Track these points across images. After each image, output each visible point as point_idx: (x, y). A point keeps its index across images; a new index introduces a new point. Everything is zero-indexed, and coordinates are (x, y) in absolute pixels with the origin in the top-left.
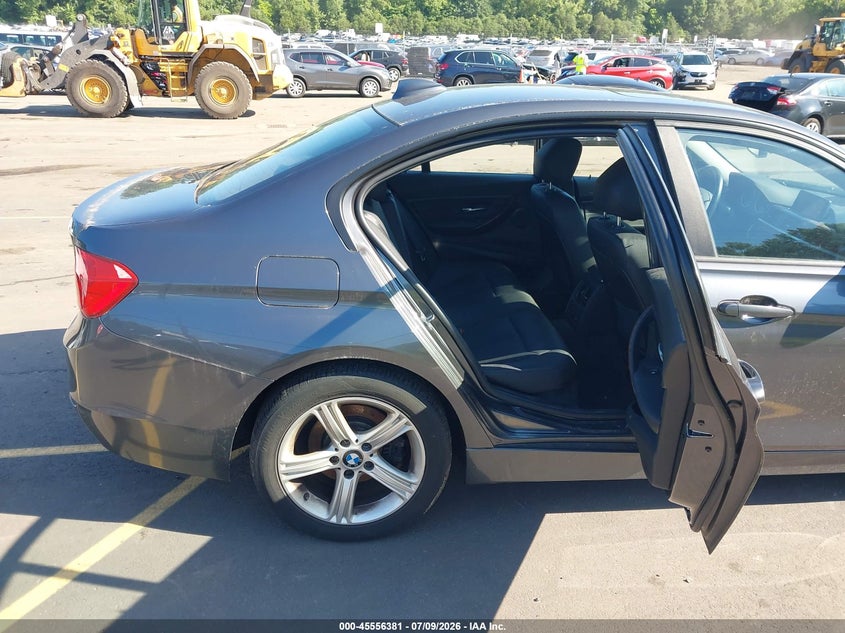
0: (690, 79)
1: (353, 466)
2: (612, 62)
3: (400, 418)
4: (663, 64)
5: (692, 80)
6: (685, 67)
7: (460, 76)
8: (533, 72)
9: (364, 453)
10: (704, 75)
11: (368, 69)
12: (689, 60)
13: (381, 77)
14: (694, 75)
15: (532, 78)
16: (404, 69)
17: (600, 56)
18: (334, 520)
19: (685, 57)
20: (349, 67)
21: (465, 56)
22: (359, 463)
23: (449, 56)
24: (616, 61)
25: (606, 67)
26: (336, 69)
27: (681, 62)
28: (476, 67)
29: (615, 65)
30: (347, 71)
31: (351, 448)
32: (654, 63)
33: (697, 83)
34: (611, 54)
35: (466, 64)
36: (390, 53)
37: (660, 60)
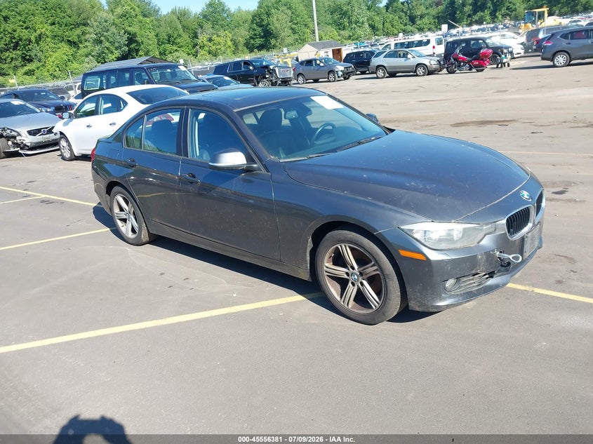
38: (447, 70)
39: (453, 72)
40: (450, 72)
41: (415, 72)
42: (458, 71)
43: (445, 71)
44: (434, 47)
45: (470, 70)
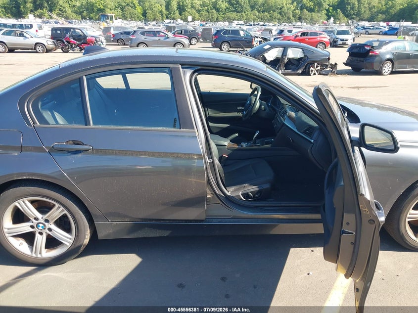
0: (340, 42)
1: (41, 230)
2: (300, 34)
3: (59, 208)
4: (326, 35)
5: (341, 42)
6: (338, 36)
7: (223, 42)
8: (259, 39)
9: (46, 224)
10: (347, 40)
11: (178, 39)
12: (340, 33)
13: (184, 43)
14: (342, 40)
15: (258, 42)
16: (199, 39)
17: (295, 31)
18: (34, 255)
19: (338, 31)
20: (169, 38)
21: (226, 32)
22: (44, 229)
23: (218, 32)
24: (302, 33)
25: (296, 36)
26: (162, 39)
27: (336, 34)
28: (231, 37)
29: (301, 36)
30: (168, 40)
31: (39, 221)
32: (320, 34)
33: (343, 44)
34: (300, 30)
35: (227, 36)
36: (192, 31)
37: (323, 33)
38: (62, 50)
39: (67, 52)
40: (64, 52)
41: (35, 49)
42: (70, 51)
43: (60, 50)
44: (37, 31)
45: (80, 51)
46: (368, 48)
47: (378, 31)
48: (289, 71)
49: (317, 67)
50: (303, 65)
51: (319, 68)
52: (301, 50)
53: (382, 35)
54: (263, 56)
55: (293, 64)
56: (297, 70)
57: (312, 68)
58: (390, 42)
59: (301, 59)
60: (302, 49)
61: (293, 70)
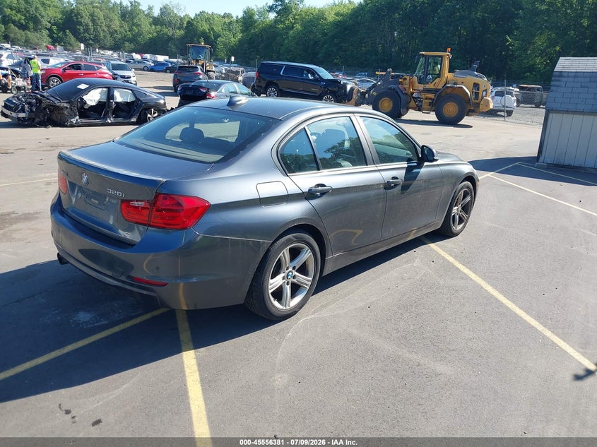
1: (290, 279)
3: (307, 250)
4: (104, 69)
9: (293, 271)
10: (129, 77)
14: (122, 77)
22: (292, 277)
24: (70, 66)
31: (289, 270)
32: (99, 68)
46: (204, 91)
47: (141, 66)
48: (120, 120)
49: (154, 113)
50: (136, 111)
51: (156, 115)
52: (130, 92)
53: (148, 70)
54: (82, 99)
55: (122, 110)
56: (130, 118)
57: (149, 116)
58: (224, 83)
59: (132, 103)
60: (132, 90)
61: (125, 118)
